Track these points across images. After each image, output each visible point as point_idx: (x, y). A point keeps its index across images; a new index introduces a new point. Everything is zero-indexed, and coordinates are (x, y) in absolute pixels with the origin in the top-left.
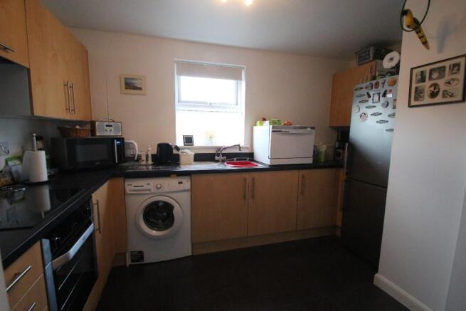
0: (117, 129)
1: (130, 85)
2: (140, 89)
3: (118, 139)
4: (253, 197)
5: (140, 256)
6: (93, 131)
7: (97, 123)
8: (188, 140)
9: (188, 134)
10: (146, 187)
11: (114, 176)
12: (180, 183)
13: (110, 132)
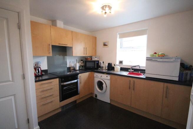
0: (98, 58)
1: (105, 45)
2: (107, 45)
3: (97, 61)
4: (134, 89)
5: (96, 96)
6: (91, 59)
7: (93, 57)
8: (121, 62)
9: (121, 60)
10: (98, 76)
11: (92, 71)
12: (107, 77)
13: (96, 59)
